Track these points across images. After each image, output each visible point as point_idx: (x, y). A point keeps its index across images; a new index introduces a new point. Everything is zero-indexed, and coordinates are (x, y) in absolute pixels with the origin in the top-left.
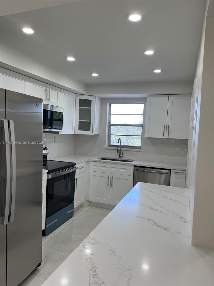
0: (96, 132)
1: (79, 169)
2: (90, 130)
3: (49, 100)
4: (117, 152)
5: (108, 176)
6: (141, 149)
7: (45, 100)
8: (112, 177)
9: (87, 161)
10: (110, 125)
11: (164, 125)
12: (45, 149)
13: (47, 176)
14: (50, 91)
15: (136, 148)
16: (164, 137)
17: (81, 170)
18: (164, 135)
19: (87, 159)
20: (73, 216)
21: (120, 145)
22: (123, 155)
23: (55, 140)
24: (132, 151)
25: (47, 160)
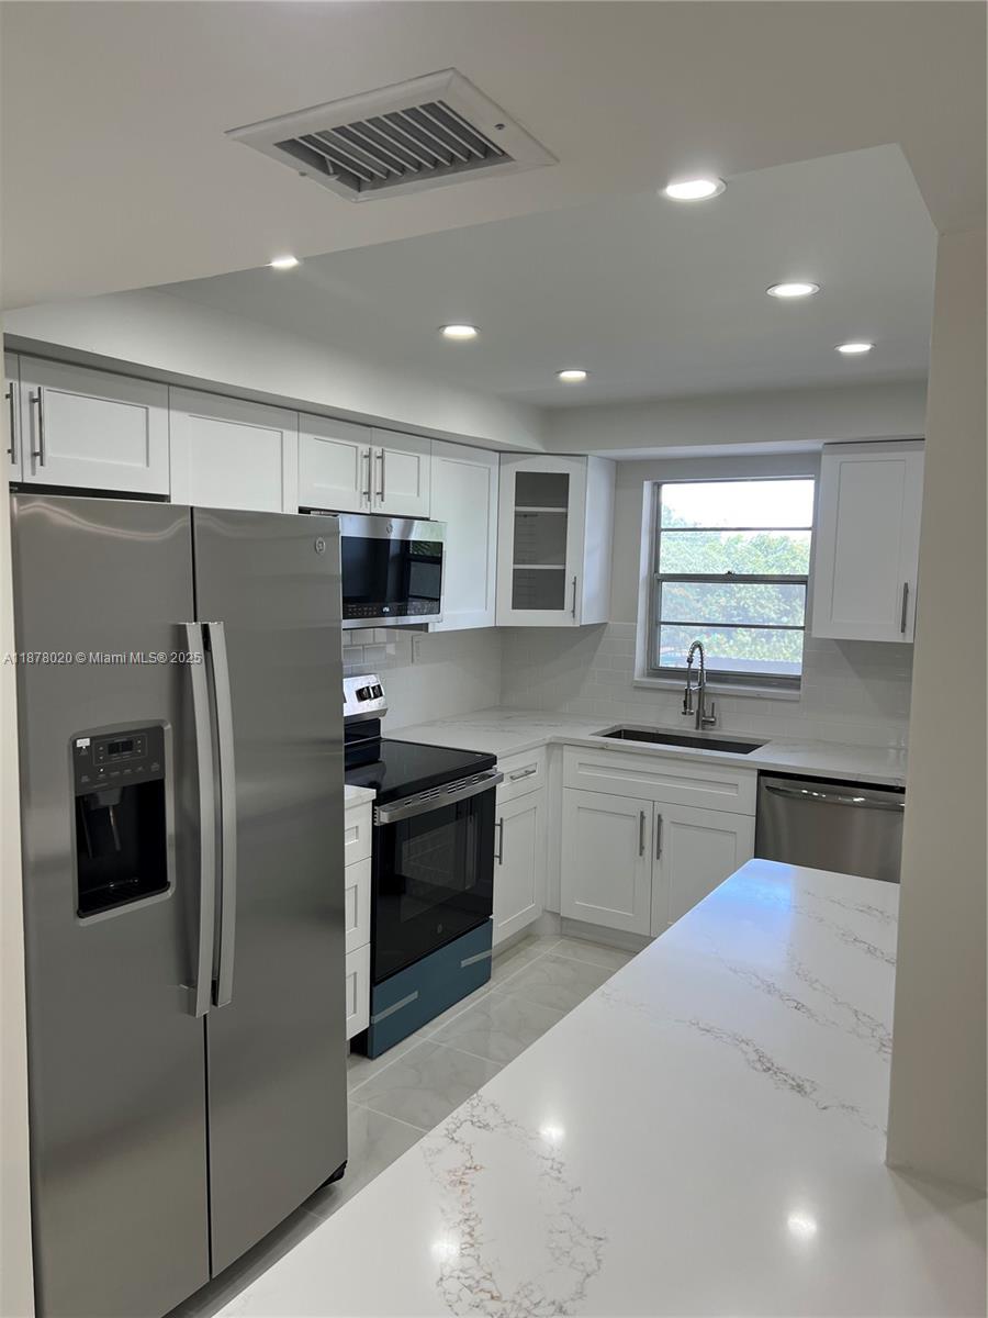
0: (588, 617)
1: (512, 777)
2: (561, 607)
3: (381, 493)
4: (685, 702)
5: (642, 813)
6: (798, 688)
7: (365, 498)
8: (659, 816)
9: (547, 742)
10: (657, 580)
11: (906, 585)
12: (370, 697)
13: (373, 814)
14: (386, 454)
15: (779, 686)
16: (904, 636)
17: (523, 784)
18: (903, 631)
19: (549, 734)
20: (490, 978)
21: (702, 670)
22: (714, 716)
23: (415, 654)
24: (759, 698)
25: (380, 739)
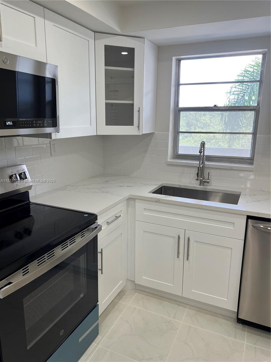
0: (146, 129)
1: (107, 224)
2: (132, 124)
4: (198, 174)
5: (179, 236)
6: (252, 164)
8: (189, 239)
9: (127, 198)
10: (179, 111)
19: (128, 192)
20: (98, 334)
22: (208, 179)
23: (52, 151)
24: (231, 169)
25: (29, 203)
